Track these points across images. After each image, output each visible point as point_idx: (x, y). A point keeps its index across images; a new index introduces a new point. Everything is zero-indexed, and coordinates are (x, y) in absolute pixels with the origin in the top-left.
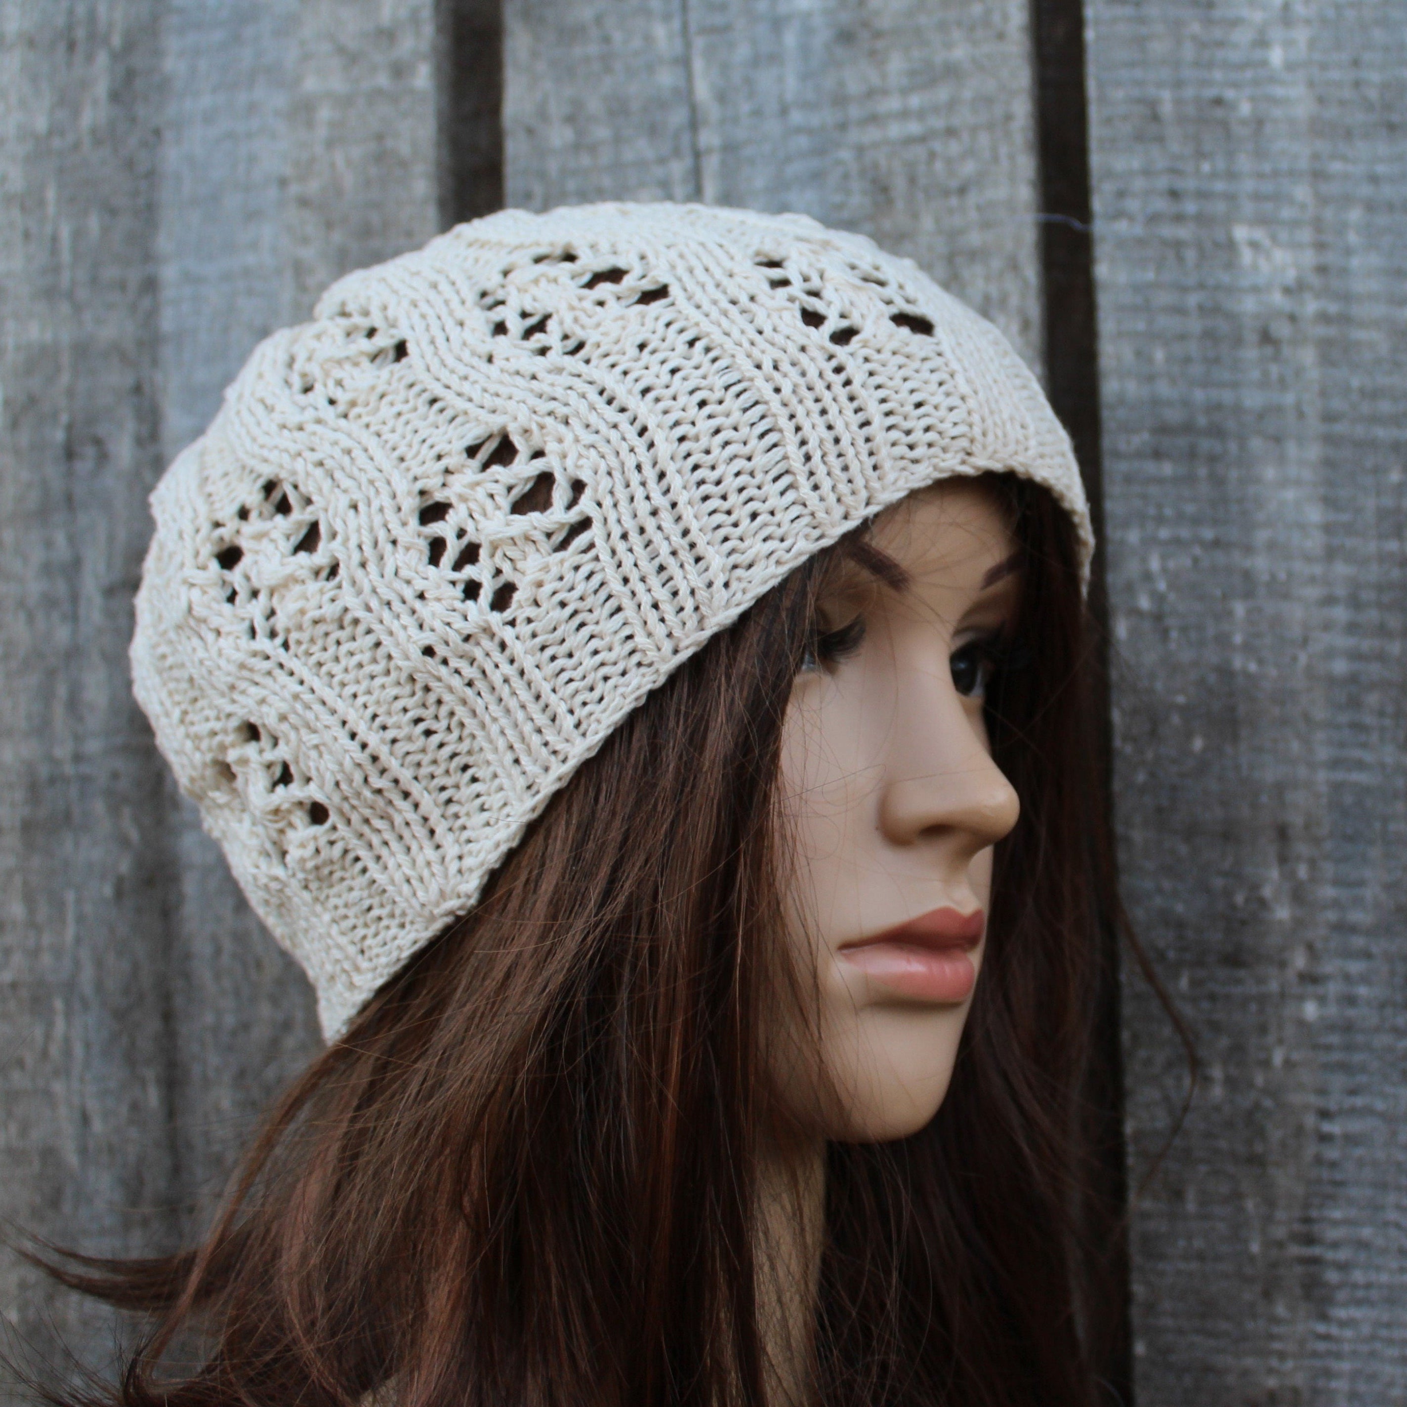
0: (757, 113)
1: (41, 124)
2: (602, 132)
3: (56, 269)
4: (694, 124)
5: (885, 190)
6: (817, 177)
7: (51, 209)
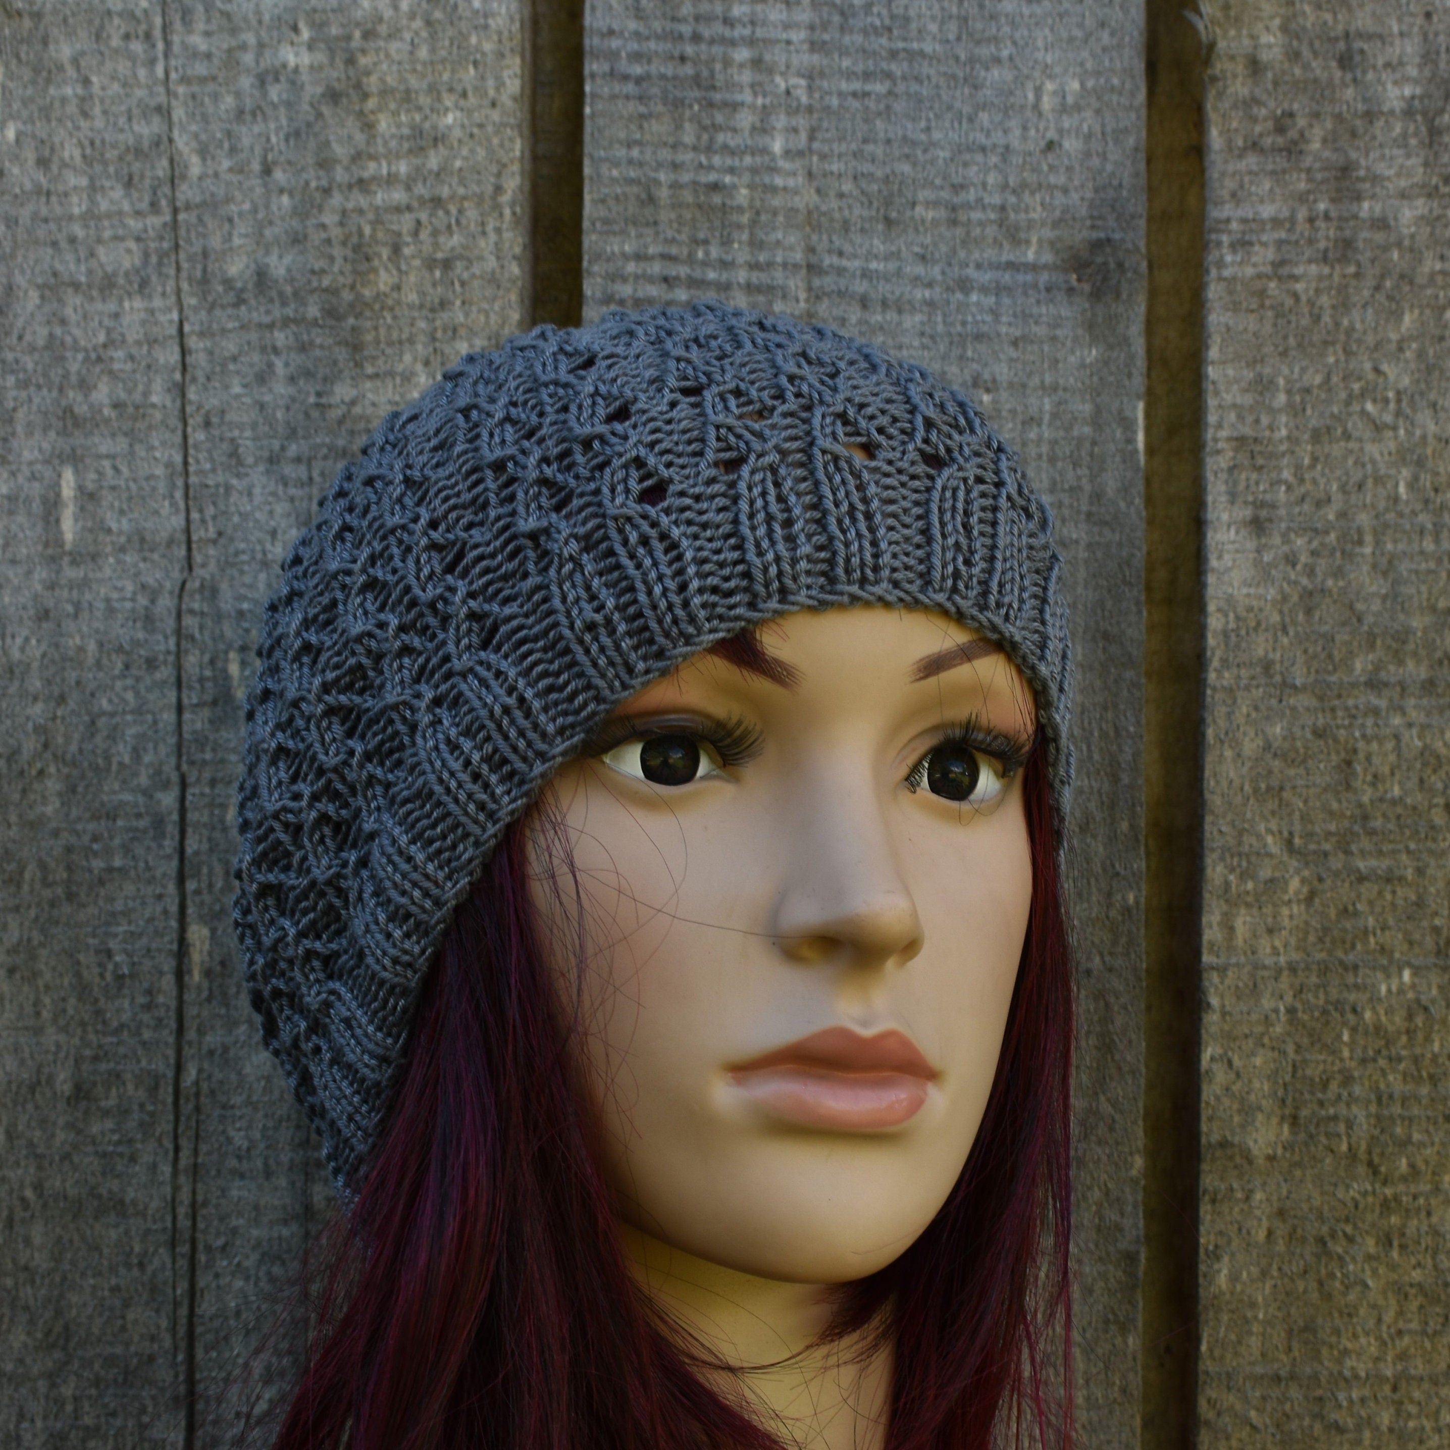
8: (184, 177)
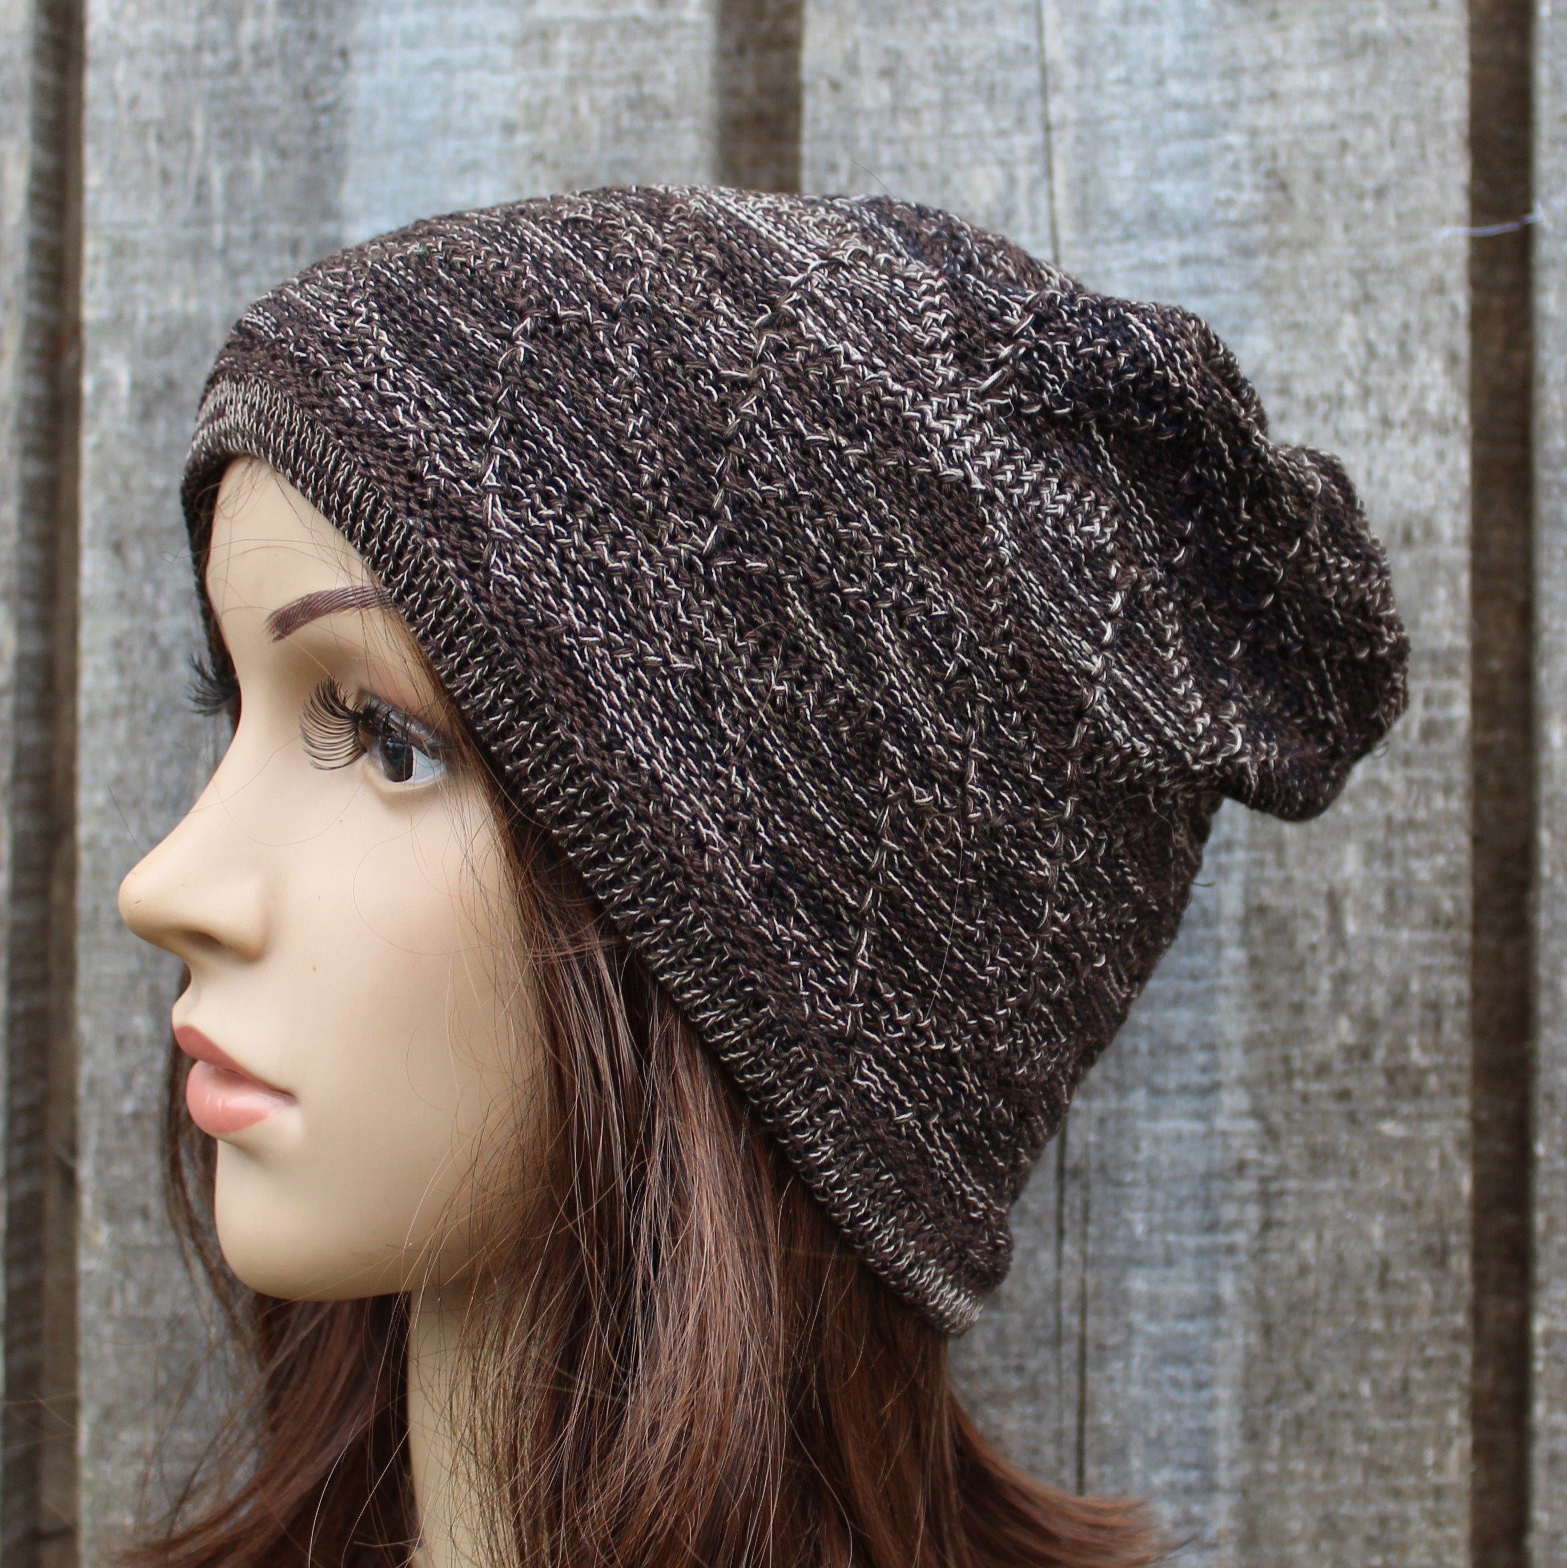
0: (1127, 81)
1: (187, 34)
2: (925, 93)
3: (205, 222)
4: (1044, 91)
5: (1283, 187)
6: (1199, 164)
7: (199, 146)
8: (1057, 88)
